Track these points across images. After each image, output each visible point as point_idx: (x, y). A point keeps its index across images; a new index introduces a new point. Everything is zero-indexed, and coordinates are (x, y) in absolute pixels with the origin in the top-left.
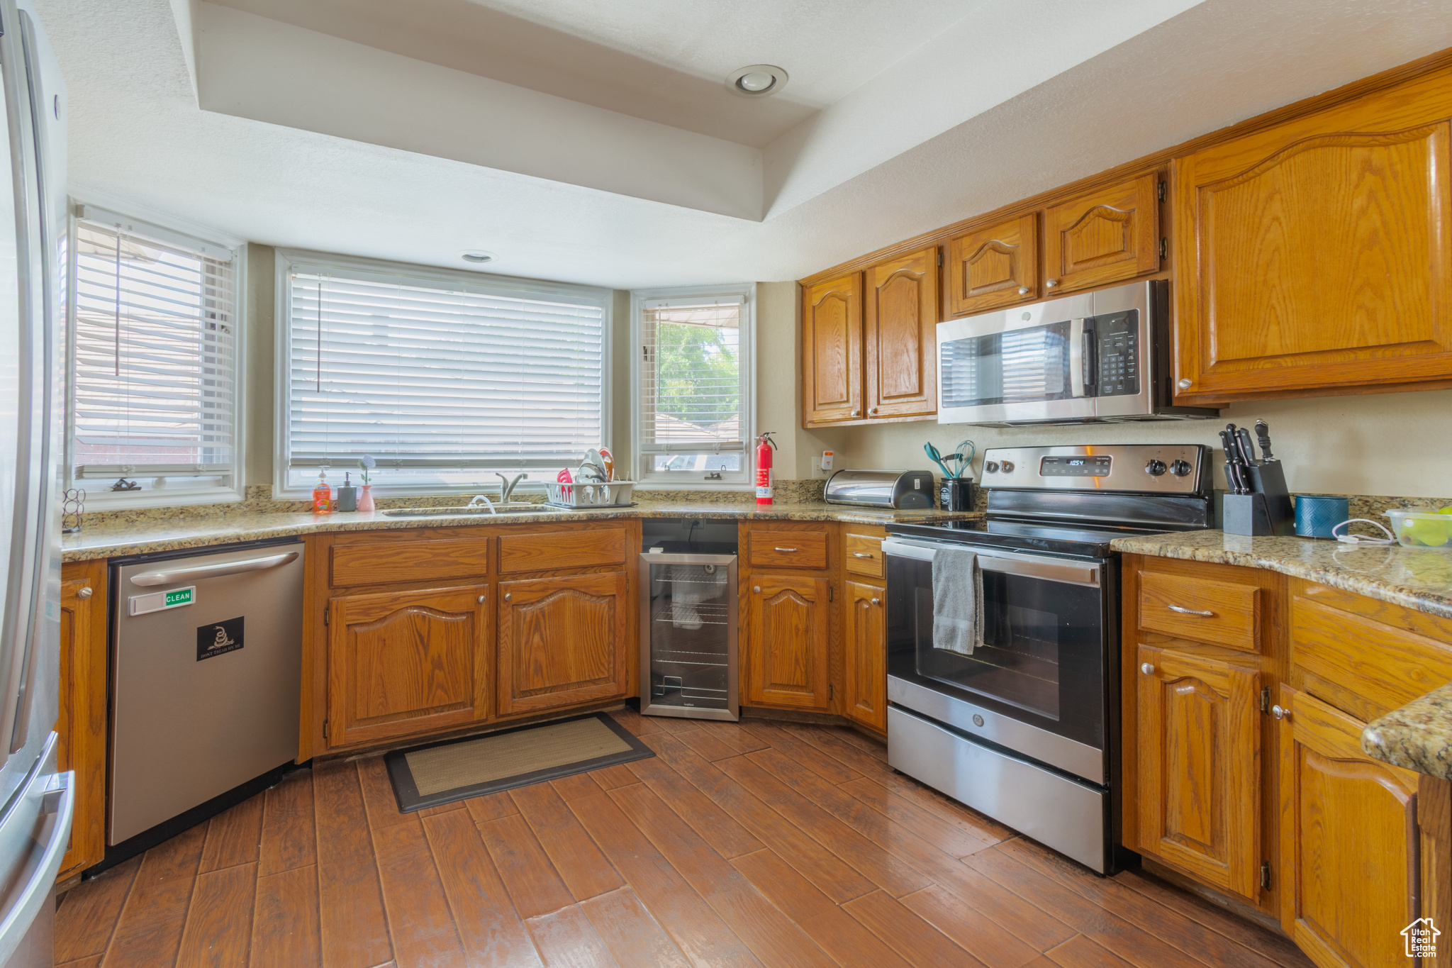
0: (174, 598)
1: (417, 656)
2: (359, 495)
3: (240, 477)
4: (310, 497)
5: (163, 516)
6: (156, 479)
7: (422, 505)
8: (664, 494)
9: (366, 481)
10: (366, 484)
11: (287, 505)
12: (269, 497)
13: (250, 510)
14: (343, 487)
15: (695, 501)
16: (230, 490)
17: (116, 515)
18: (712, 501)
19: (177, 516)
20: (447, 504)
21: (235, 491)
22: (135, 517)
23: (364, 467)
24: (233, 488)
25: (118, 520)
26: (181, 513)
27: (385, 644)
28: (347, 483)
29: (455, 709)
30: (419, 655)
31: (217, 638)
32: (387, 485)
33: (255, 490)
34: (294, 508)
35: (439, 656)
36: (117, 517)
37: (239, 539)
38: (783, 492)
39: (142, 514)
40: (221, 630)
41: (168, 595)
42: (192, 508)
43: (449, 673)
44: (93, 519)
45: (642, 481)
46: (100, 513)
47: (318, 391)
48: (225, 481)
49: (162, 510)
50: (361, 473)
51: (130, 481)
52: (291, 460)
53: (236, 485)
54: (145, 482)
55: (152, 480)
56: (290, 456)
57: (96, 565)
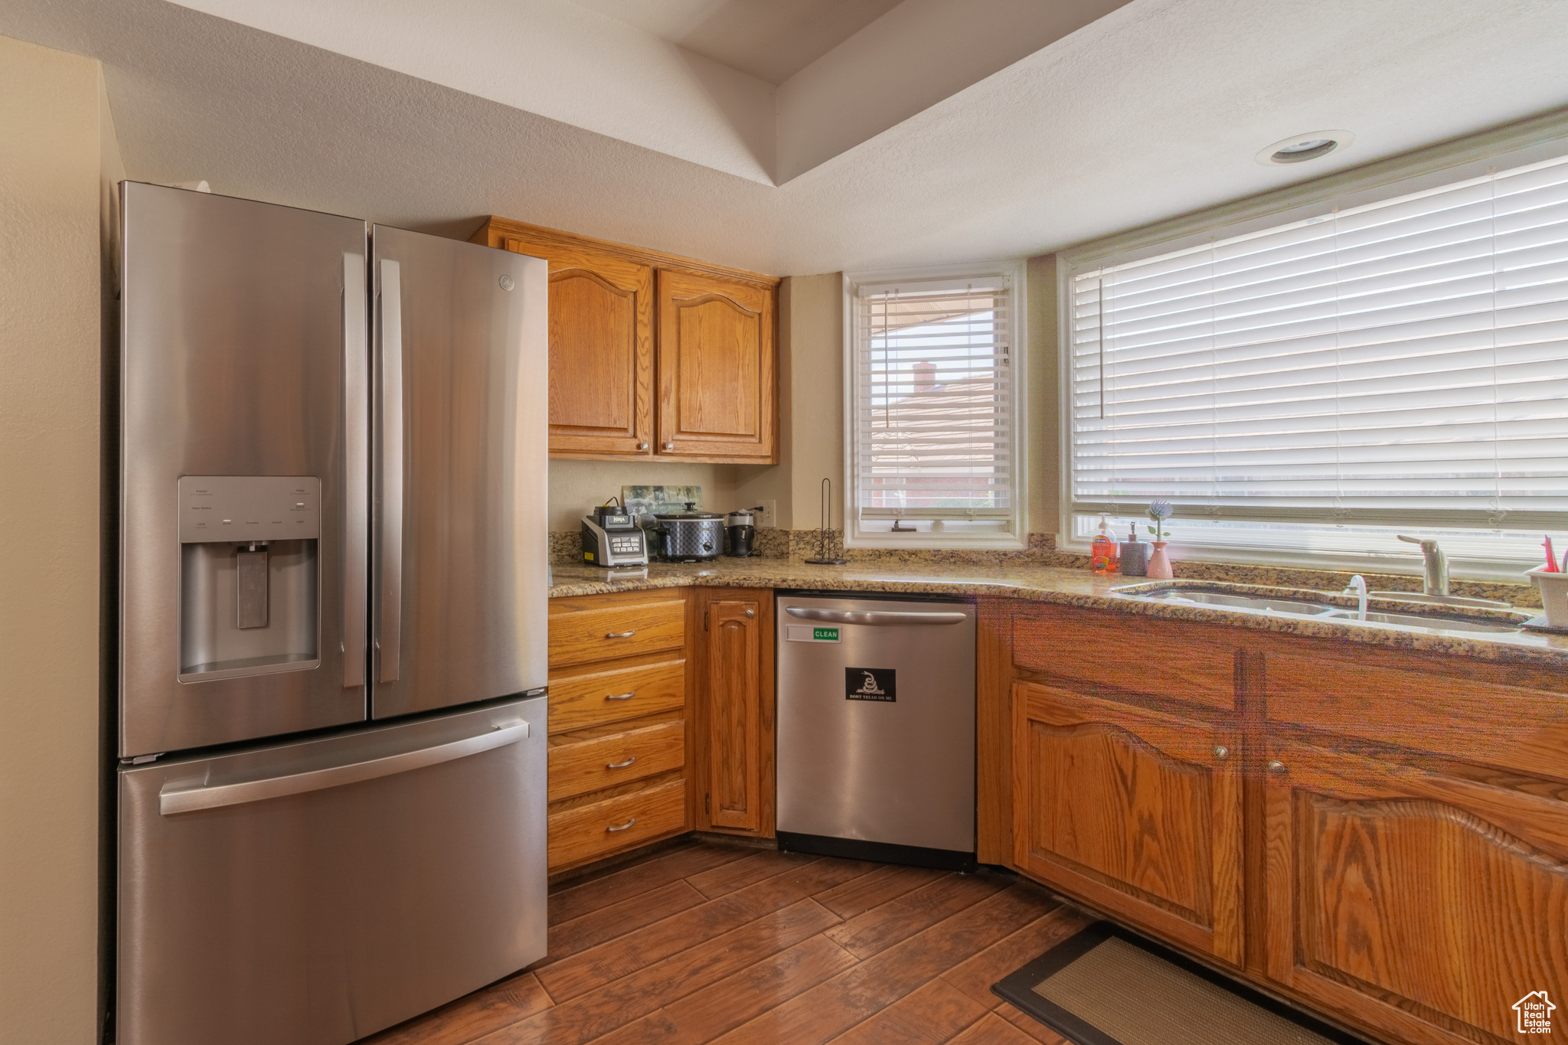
0: (823, 634)
1: (1117, 800)
2: (1150, 552)
3: (1024, 525)
4: (1088, 550)
5: (933, 558)
6: (933, 522)
7: (1258, 580)
9: (1158, 535)
10: (1158, 540)
11: (1072, 559)
12: (1053, 547)
13: (1032, 561)
14: (1127, 542)
16: (1012, 537)
17: (891, 553)
19: (948, 559)
20: (1304, 583)
21: (1017, 538)
22: (907, 557)
23: (1155, 516)
24: (1014, 535)
25: (892, 558)
26: (952, 557)
27: (1073, 763)
28: (1133, 537)
29: (1181, 915)
30: (1120, 800)
31: (866, 684)
32: (1203, 543)
33: (1040, 539)
34: (1078, 563)
35: (1151, 816)
36: (891, 555)
37: (884, 588)
39: (914, 554)
40: (869, 677)
41: (815, 630)
42: (963, 552)
43: (1167, 850)
44: (871, 555)
46: (877, 550)
47: (1102, 418)
48: (1007, 527)
49: (932, 552)
50: (1155, 525)
51: (902, 524)
52: (1075, 504)
53: (1018, 532)
54: (923, 525)
55: (929, 523)
56: (1074, 499)
57: (766, 592)
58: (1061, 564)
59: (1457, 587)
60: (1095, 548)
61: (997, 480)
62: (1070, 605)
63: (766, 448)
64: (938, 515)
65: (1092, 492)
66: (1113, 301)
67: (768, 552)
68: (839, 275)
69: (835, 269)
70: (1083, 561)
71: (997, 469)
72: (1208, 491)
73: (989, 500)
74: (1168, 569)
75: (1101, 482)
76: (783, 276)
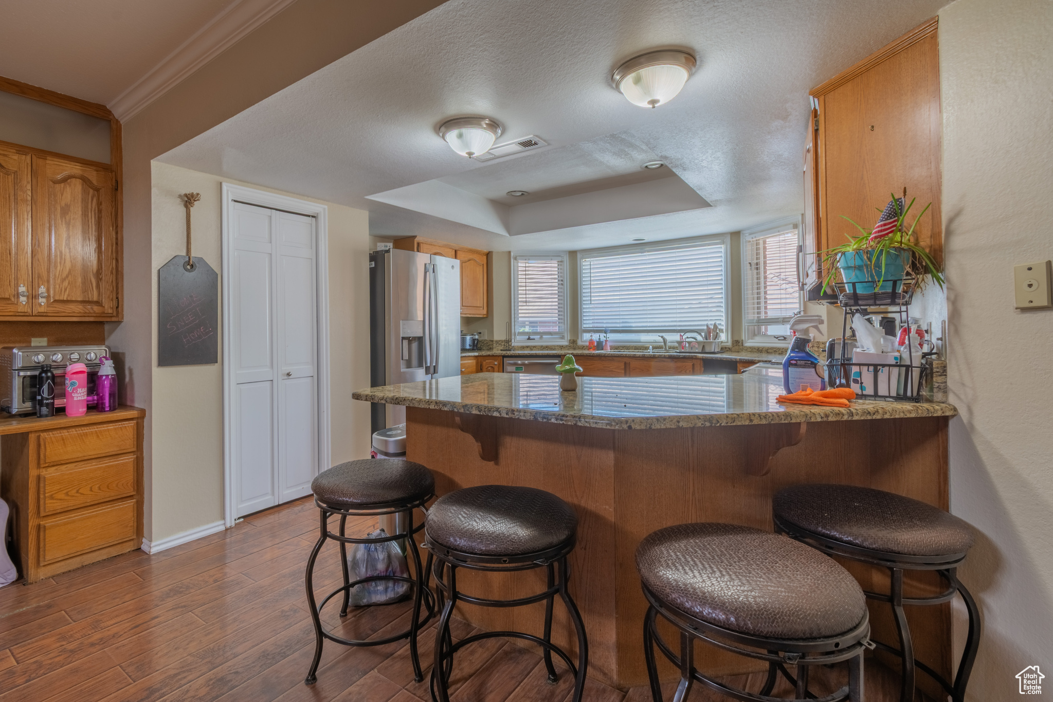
2: (604, 343)
3: (568, 337)
4: (587, 344)
5: (541, 348)
8: (757, 349)
9: (607, 338)
11: (582, 345)
12: (576, 344)
13: (570, 346)
15: (771, 353)
16: (564, 341)
17: (527, 347)
18: (779, 354)
19: (545, 348)
21: (566, 341)
22: (532, 346)
23: (605, 332)
25: (528, 349)
26: (547, 348)
28: (599, 339)
33: (573, 341)
38: (817, 349)
41: (516, 368)
42: (550, 346)
44: (521, 348)
45: (749, 341)
46: (523, 346)
47: (591, 303)
48: (563, 338)
49: (540, 346)
50: (605, 335)
51: (531, 337)
52: (583, 330)
53: (566, 339)
54: (537, 337)
55: (539, 337)
56: (583, 328)
57: (500, 357)
58: (579, 348)
59: (670, 348)
60: (589, 343)
61: (559, 323)
62: (587, 356)
63: (485, 312)
64: (541, 334)
65: (588, 326)
66: (594, 276)
67: (484, 348)
68: (510, 252)
69: (508, 250)
70: (585, 347)
71: (559, 319)
72: (618, 325)
73: (556, 329)
74: (609, 348)
75: (590, 323)
76: (490, 251)
